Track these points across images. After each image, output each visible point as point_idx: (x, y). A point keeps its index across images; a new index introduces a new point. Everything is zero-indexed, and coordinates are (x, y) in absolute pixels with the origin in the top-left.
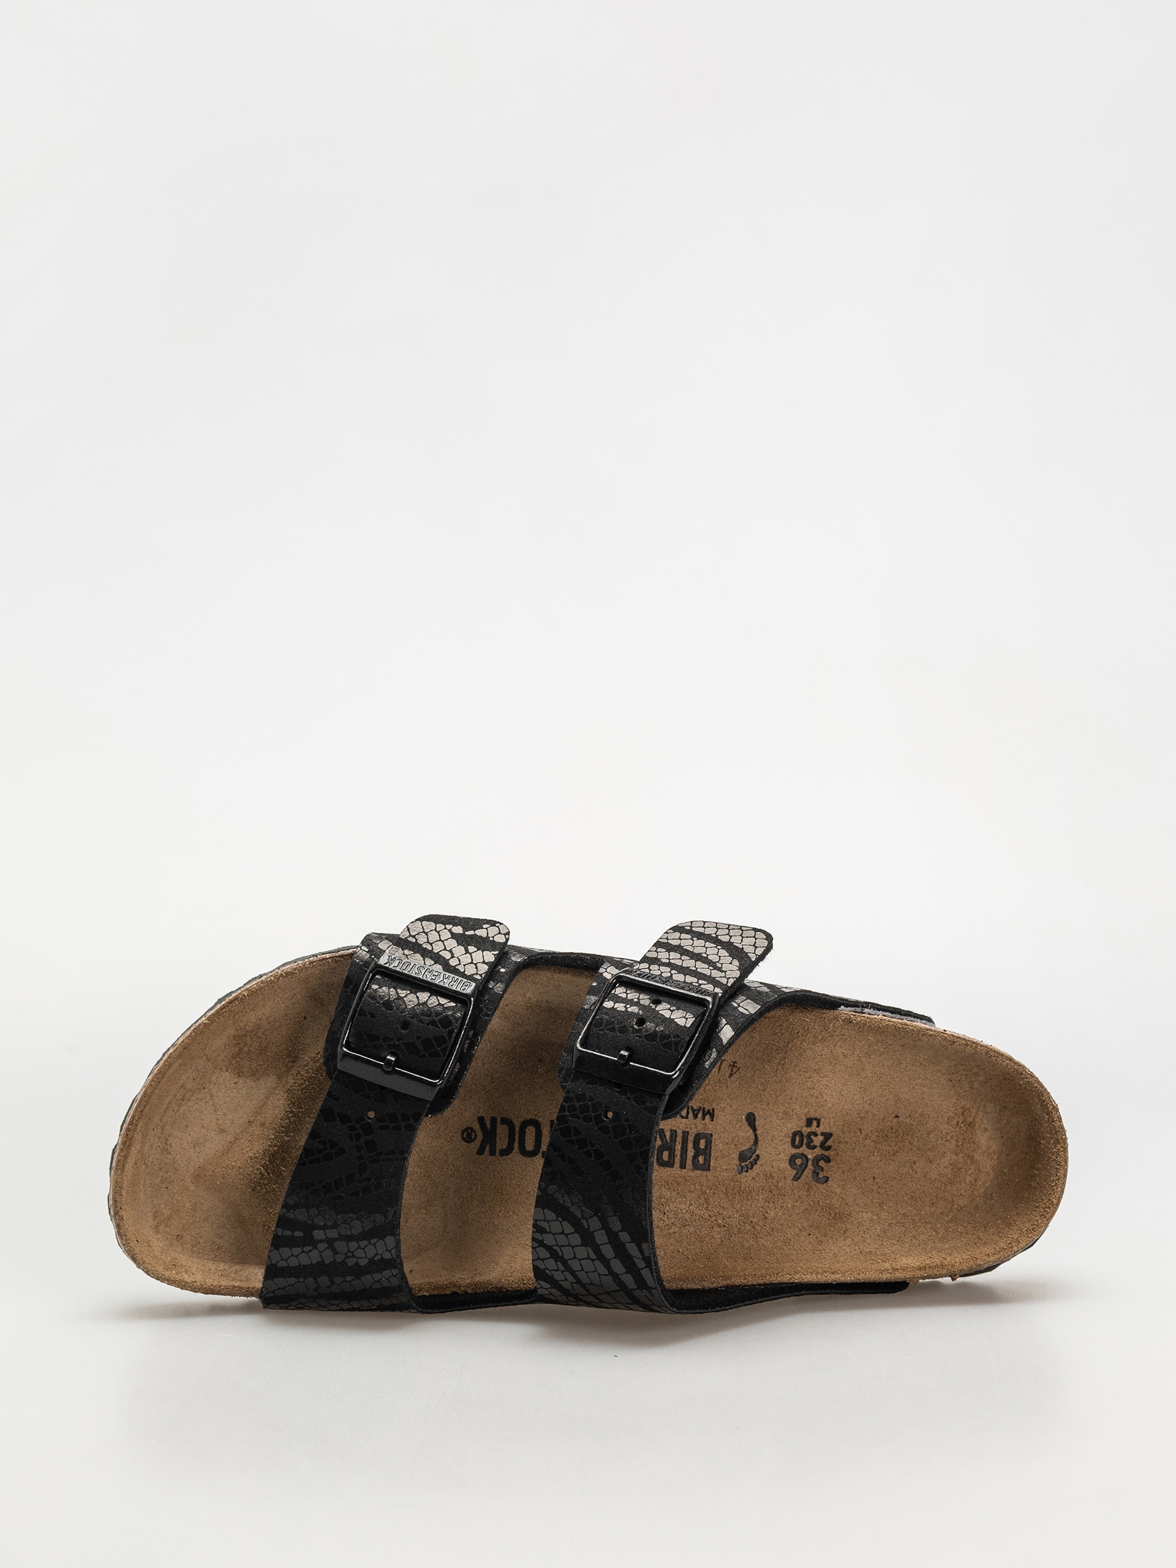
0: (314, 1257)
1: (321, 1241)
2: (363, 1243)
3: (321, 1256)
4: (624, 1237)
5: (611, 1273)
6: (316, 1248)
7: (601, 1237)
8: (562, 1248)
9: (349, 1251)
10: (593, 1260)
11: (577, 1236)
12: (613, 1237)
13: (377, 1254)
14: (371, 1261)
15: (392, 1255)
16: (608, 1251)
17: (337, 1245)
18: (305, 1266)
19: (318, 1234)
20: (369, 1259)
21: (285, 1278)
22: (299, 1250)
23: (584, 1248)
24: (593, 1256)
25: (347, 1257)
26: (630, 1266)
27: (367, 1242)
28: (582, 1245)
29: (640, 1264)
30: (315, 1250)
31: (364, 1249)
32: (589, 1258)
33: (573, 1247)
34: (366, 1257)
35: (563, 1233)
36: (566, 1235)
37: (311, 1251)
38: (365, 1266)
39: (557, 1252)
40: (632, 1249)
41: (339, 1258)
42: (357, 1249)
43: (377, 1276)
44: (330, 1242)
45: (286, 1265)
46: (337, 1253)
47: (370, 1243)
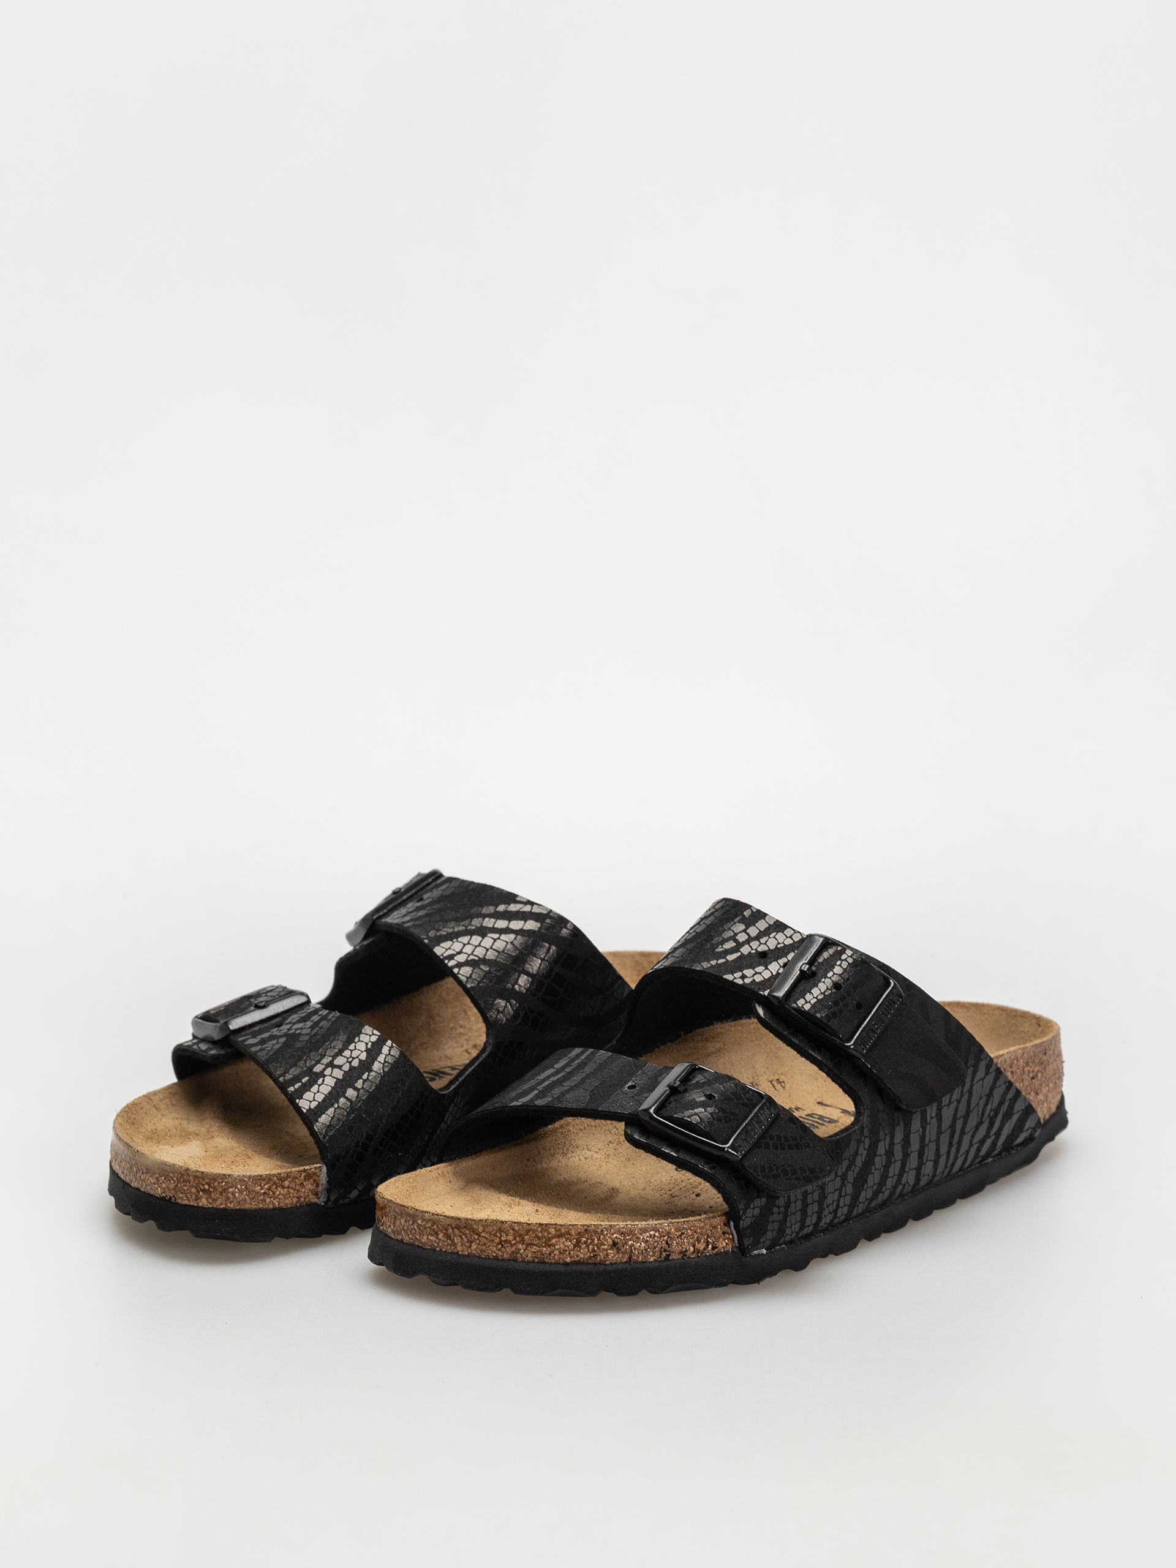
0: (330, 1082)
1: (324, 1069)
2: (352, 1047)
3: (333, 1077)
4: (501, 908)
5: (516, 932)
6: (325, 1076)
7: (489, 923)
8: (474, 953)
9: (348, 1058)
10: (499, 938)
11: (474, 937)
12: (497, 916)
13: (367, 1044)
14: (367, 1050)
15: (376, 1035)
16: (501, 924)
17: (336, 1062)
18: (330, 1093)
19: (318, 1069)
20: (365, 1051)
21: (324, 1113)
22: (316, 1086)
23: (486, 938)
24: (496, 936)
25: (350, 1063)
26: (524, 916)
27: (354, 1044)
28: (483, 938)
29: (527, 908)
30: (326, 1077)
31: (355, 1049)
32: (495, 940)
33: (479, 945)
34: (362, 1052)
35: (464, 945)
36: (469, 943)
37: (323, 1081)
38: (367, 1058)
39: (474, 960)
40: (513, 908)
41: (346, 1068)
42: (351, 1053)
43: (381, 1058)
44: (331, 1065)
45: (317, 1103)
46: (342, 1066)
47: (356, 1043)
